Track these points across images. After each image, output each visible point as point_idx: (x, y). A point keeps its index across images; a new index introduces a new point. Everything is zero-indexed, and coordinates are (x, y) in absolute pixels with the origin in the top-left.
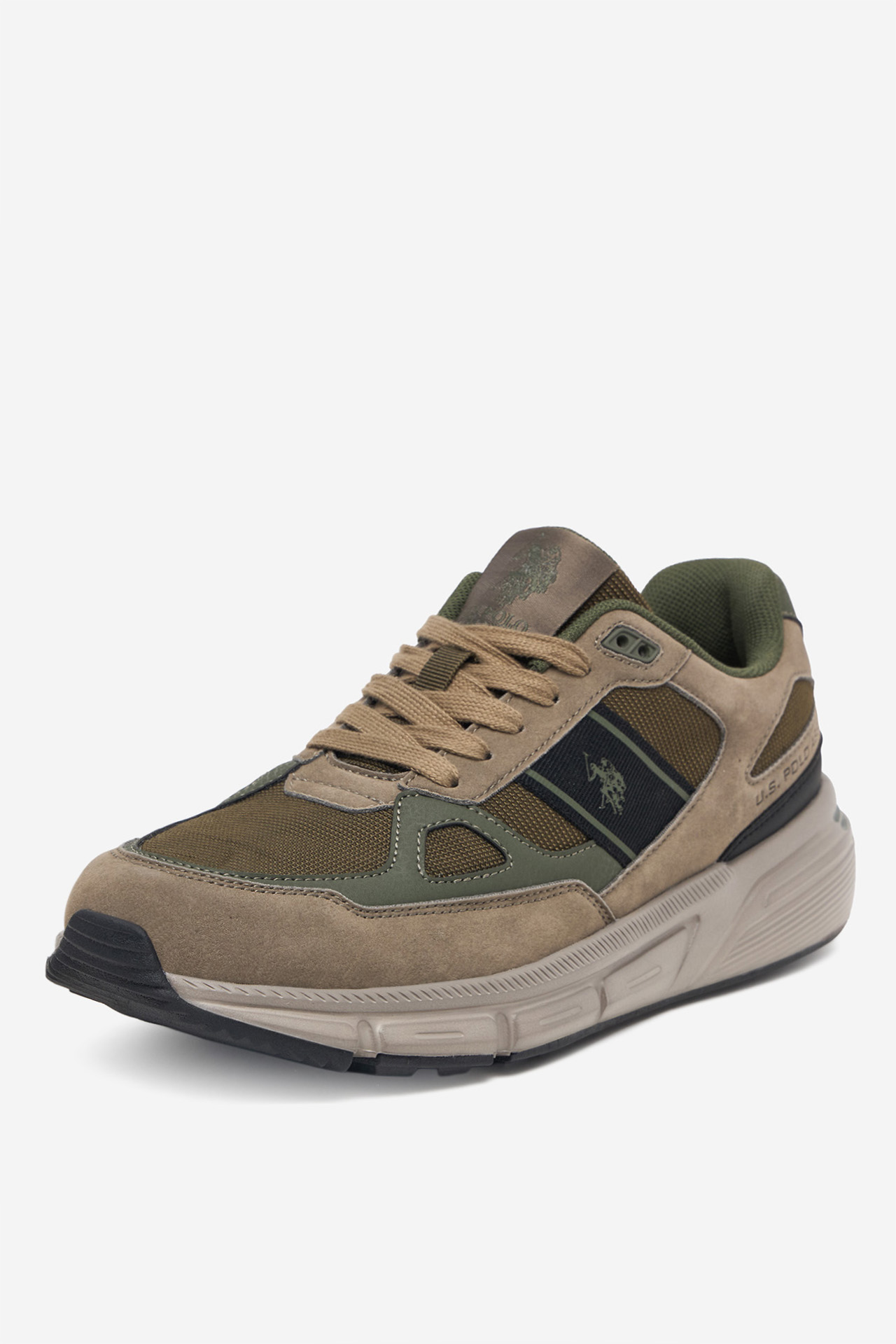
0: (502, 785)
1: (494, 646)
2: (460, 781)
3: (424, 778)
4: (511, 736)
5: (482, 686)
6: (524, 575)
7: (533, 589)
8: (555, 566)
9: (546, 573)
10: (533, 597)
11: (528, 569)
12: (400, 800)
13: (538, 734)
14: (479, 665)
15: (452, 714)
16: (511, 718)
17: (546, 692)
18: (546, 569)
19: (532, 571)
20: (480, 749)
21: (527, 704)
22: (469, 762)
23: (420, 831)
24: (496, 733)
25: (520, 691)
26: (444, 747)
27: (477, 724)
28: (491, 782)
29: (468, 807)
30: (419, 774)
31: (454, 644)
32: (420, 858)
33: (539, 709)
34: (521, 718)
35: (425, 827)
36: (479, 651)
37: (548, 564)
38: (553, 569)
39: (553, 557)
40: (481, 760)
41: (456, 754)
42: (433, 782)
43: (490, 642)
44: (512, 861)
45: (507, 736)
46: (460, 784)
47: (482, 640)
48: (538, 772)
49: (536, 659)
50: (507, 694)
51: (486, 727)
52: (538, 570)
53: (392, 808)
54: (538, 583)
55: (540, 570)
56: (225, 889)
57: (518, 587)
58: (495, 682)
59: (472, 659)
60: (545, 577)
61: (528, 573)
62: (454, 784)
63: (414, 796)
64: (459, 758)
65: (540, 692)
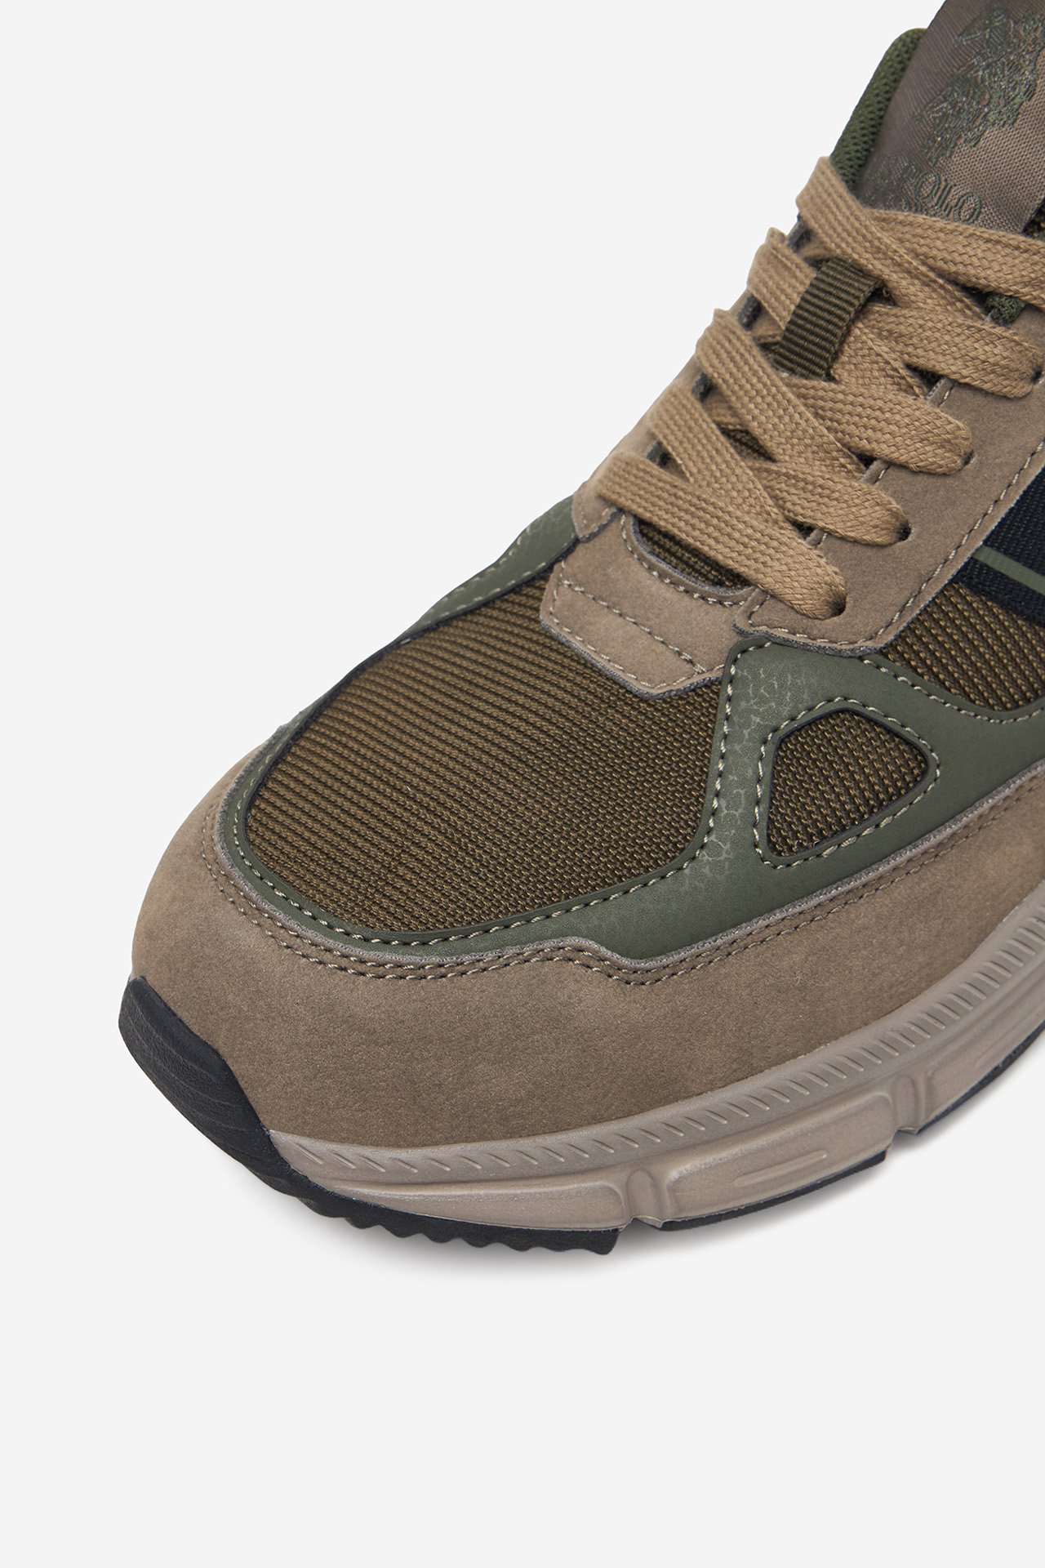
0: (930, 592)
1: (924, 263)
2: (848, 599)
3: (781, 606)
4: (949, 481)
5: (897, 365)
6: (977, 85)
7: (992, 117)
8: (1034, 61)
9: (1017, 78)
10: (992, 135)
11: (984, 70)
12: (735, 661)
13: (1000, 465)
14: (895, 311)
15: (840, 435)
16: (949, 441)
17: (1017, 370)
18: (1016, 68)
19: (990, 74)
20: (888, 522)
21: (980, 400)
22: (869, 552)
23: (765, 742)
24: (919, 478)
25: (968, 374)
26: (821, 524)
27: (885, 462)
28: (907, 593)
29: (861, 659)
30: (773, 596)
31: (850, 256)
32: (759, 813)
33: (1003, 406)
34: (966, 439)
35: (775, 730)
36: (895, 276)
37: (1020, 56)
38: (1030, 68)
39: (1030, 39)
40: (891, 544)
41: (843, 538)
42: (797, 612)
43: (917, 256)
44: (938, 766)
45: (941, 481)
46: (848, 606)
47: (902, 251)
48: (998, 549)
49: (1001, 295)
50: (943, 381)
51: (903, 467)
52: (1003, 71)
53: (719, 682)
54: (1002, 103)
55: (1006, 73)
56: (367, 984)
57: (964, 115)
58: (920, 352)
59: (881, 293)
60: (1014, 89)
61: (983, 80)
62: (838, 608)
63: (761, 646)
64: (848, 546)
65: (1007, 372)
